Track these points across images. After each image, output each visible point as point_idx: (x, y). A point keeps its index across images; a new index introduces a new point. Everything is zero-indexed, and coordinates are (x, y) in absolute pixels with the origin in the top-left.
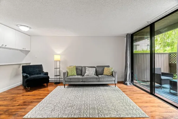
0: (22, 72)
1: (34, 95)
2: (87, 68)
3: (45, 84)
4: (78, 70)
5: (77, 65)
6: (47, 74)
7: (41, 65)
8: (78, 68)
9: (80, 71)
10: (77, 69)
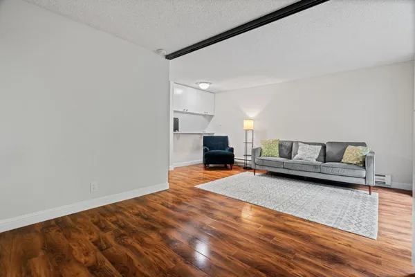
0: (202, 144)
1: (210, 174)
2: (300, 144)
3: (229, 165)
4: (283, 148)
5: (281, 139)
6: (232, 150)
7: (227, 137)
8: (284, 144)
9: (287, 150)
10: (280, 145)
